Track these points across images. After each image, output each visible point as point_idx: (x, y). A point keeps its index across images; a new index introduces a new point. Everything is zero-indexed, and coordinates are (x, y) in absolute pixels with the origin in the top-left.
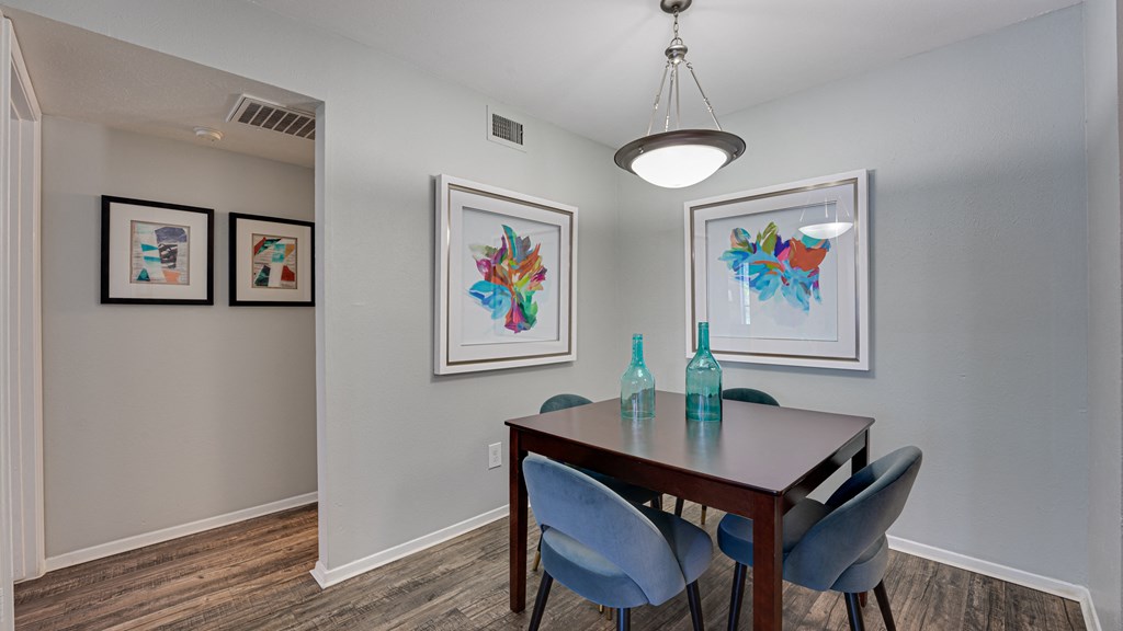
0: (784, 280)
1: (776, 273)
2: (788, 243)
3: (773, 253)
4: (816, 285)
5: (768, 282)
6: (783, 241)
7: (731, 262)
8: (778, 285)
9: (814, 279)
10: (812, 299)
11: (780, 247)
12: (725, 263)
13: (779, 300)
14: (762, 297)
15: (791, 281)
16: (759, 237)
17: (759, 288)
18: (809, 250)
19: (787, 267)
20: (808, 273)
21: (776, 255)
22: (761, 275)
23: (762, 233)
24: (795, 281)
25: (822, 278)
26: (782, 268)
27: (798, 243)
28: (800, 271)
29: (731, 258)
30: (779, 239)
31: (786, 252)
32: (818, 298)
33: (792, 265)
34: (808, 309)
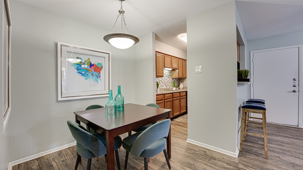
0: (92, 74)
1: (90, 72)
2: (93, 65)
3: (89, 66)
4: (100, 76)
5: (88, 75)
6: (92, 64)
7: (76, 67)
8: (90, 75)
9: (99, 75)
10: (99, 80)
11: (91, 65)
12: (73, 67)
13: (91, 80)
14: (86, 79)
15: (94, 75)
16: (85, 61)
17: (85, 76)
18: (98, 67)
19: (93, 71)
20: (98, 73)
21: (90, 67)
22: (86, 72)
23: (86, 60)
24: (95, 75)
25: (101, 75)
26: (92, 71)
27: (96, 65)
28: (96, 73)
29: (75, 66)
30: (91, 63)
31: (93, 67)
32: (100, 80)
33: (94, 71)
34: (98, 82)
